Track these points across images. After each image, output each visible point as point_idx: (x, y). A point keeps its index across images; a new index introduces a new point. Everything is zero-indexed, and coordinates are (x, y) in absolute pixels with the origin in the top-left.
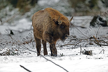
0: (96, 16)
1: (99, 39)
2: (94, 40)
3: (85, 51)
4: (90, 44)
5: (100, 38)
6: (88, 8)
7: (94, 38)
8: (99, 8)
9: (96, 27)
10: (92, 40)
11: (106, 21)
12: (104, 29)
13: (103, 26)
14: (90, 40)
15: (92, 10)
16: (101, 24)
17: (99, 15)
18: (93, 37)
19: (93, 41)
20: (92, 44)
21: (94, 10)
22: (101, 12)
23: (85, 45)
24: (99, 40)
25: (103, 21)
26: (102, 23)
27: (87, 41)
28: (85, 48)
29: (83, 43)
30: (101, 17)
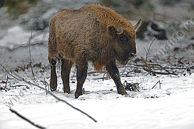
0: (146, 21)
1: (151, 61)
2: (143, 64)
3: (125, 85)
4: (136, 71)
5: (152, 61)
6: (132, 7)
7: (142, 60)
8: (151, 7)
9: (146, 41)
10: (139, 63)
11: (163, 31)
12: (160, 44)
13: (159, 39)
14: (135, 64)
15: (138, 9)
16: (155, 36)
17: (151, 19)
18: (140, 58)
19: (140, 66)
20: (139, 72)
21: (143, 11)
22: (155, 14)
23: (126, 73)
24: (151, 63)
25: (159, 30)
26: (156, 33)
27: (129, 66)
28: (126, 79)
29: (124, 69)
30: (156, 23)
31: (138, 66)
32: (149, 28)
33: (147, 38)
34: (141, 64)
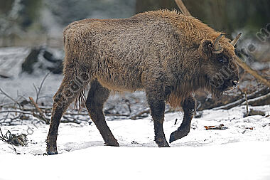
0: (38, 48)
1: (43, 104)
2: (32, 108)
3: (8, 136)
4: (23, 118)
5: (45, 104)
6: (17, 29)
7: (31, 102)
8: (44, 29)
9: (37, 76)
10: (26, 107)
11: (60, 61)
12: (56, 80)
13: (55, 73)
14: (21, 108)
15: (26, 31)
16: (49, 69)
17: (44, 44)
18: (28, 99)
19: (28, 110)
20: (27, 118)
21: (32, 33)
22: (48, 39)
23: (9, 120)
24: (43, 107)
25: (54, 61)
26: (50, 64)
27: (14, 110)
28: (9, 128)
29: (5, 114)
30: (50, 50)
31: (25, 110)
32: (41, 58)
33: (37, 71)
34: (29, 108)
